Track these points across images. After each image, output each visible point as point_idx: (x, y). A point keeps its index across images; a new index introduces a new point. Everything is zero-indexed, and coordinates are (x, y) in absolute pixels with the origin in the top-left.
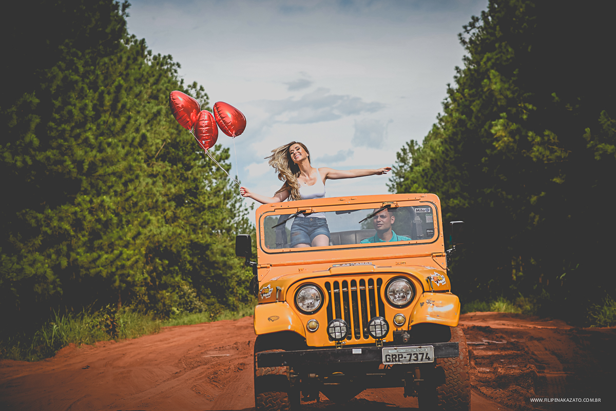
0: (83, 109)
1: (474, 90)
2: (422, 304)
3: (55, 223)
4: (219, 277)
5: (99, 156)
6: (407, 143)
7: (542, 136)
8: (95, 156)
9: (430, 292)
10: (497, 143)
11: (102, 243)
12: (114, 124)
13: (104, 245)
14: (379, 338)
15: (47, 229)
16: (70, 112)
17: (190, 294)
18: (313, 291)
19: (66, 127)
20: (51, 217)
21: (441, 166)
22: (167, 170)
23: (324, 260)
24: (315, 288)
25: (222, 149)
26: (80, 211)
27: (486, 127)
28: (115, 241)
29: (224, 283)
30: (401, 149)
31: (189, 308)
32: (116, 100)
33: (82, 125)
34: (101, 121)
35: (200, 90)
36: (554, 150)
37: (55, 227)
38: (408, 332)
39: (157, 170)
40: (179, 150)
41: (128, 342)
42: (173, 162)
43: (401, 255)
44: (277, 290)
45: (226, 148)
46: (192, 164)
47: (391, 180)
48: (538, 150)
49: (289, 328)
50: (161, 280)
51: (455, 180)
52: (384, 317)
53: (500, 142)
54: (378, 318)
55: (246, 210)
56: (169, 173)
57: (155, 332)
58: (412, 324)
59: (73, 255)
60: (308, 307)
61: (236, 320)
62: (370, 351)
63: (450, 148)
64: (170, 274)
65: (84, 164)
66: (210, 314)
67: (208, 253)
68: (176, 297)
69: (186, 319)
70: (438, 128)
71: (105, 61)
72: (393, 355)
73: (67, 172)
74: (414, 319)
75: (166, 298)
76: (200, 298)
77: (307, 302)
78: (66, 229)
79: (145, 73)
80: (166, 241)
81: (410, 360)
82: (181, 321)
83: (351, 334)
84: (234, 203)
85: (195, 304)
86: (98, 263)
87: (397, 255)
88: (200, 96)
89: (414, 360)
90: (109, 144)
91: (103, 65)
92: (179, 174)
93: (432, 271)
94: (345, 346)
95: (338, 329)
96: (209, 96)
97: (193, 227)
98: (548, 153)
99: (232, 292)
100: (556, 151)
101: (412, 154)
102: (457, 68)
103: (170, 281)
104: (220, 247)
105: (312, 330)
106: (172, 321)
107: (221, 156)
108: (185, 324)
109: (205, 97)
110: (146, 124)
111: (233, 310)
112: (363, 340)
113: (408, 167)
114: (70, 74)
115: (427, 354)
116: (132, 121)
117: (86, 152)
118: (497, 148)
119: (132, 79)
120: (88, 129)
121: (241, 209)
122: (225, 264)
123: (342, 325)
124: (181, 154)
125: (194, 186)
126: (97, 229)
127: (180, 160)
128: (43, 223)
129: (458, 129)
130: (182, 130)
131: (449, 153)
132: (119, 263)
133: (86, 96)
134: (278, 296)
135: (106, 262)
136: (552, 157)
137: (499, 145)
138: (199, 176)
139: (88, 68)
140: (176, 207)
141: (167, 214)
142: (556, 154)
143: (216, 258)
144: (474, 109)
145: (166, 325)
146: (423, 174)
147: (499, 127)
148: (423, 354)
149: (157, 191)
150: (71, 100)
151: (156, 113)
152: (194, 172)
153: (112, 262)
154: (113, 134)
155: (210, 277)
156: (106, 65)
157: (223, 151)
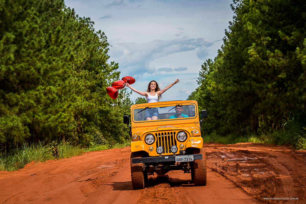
0: (40, 42)
1: (239, 32)
2: (189, 141)
3: (26, 100)
4: (114, 127)
5: (49, 66)
6: (207, 60)
7: (274, 52)
8: (47, 66)
9: (192, 136)
10: (251, 58)
11: (51, 110)
12: (57, 50)
13: (53, 111)
14: (174, 153)
15: (22, 103)
16: (33, 43)
17: (99, 135)
18: (151, 137)
19: (31, 51)
20: (24, 97)
21: (223, 71)
22: (87, 74)
23: (156, 125)
24: (152, 135)
25: (114, 64)
26: (39, 94)
27: (245, 51)
28: (58, 109)
29: (117, 130)
30: (204, 63)
31: (99, 142)
32: (58, 38)
33: (39, 50)
34: (50, 48)
35: (102, 34)
36: (280, 60)
37: (26, 102)
38: (185, 150)
39: (81, 74)
40: (93, 64)
41: (64, 160)
42: (90, 70)
43: (183, 123)
44: (139, 136)
45: (117, 63)
46: (99, 71)
47: (199, 79)
48: (272, 60)
49: (143, 150)
50: (85, 129)
51: (230, 77)
52: (176, 145)
53: (252, 57)
54: (174, 146)
55: (128, 94)
56: (88, 75)
57: (80, 154)
58: (186, 148)
59: (36, 116)
60: (149, 142)
61: (122, 148)
62: (171, 157)
63: (227, 62)
64: (89, 126)
65: (41, 70)
66: (109, 145)
67: (109, 115)
68: (92, 137)
69: (97, 148)
70: (221, 52)
71: (53, 19)
72: (179, 159)
73: (32, 74)
74: (187, 146)
75: (87, 138)
76: (105, 137)
77: (149, 140)
78: (32, 103)
79: (73, 25)
80: (85, 109)
81: (185, 160)
82: (94, 149)
83: (165, 151)
84: (122, 91)
85: (102, 140)
86: (49, 120)
87: (182, 123)
88: (103, 37)
89: (187, 160)
90: (54, 60)
91: (52, 21)
92: (93, 76)
93: (194, 129)
94: (162, 156)
95: (160, 150)
96: (107, 37)
97: (100, 102)
98: (277, 61)
99: (121, 134)
100: (281, 60)
101: (209, 66)
102: (230, 22)
103: (89, 129)
104: (115, 112)
105: (151, 150)
106: (90, 149)
107: (114, 67)
108: (96, 151)
109: (105, 38)
110: (74, 50)
111: (122, 143)
112: (169, 154)
113: (207, 72)
114: (33, 24)
115: (191, 158)
116: (66, 49)
117: (42, 64)
118: (251, 60)
119: (67, 28)
120: (42, 52)
121: (126, 94)
122: (117, 120)
123: (161, 148)
124: (93, 66)
125: (101, 82)
126: (48, 103)
127: (93, 69)
128: (20, 100)
129: (231, 52)
130: (94, 54)
131: (227, 64)
132: (60, 120)
133: (41, 35)
134: (139, 138)
135: (53, 120)
136: (279, 63)
137: (252, 59)
138: (103, 77)
139: (44, 22)
140: (91, 92)
141: (86, 95)
142: (281, 62)
143: (113, 117)
144: (239, 42)
145: (87, 151)
146: (214, 75)
147: (252, 50)
148: (190, 158)
149: (80, 84)
150: (34, 37)
151: (78, 44)
152: (100, 75)
153: (56, 120)
154: (56, 55)
155: (110, 127)
156: (54, 21)
157: (115, 65)
